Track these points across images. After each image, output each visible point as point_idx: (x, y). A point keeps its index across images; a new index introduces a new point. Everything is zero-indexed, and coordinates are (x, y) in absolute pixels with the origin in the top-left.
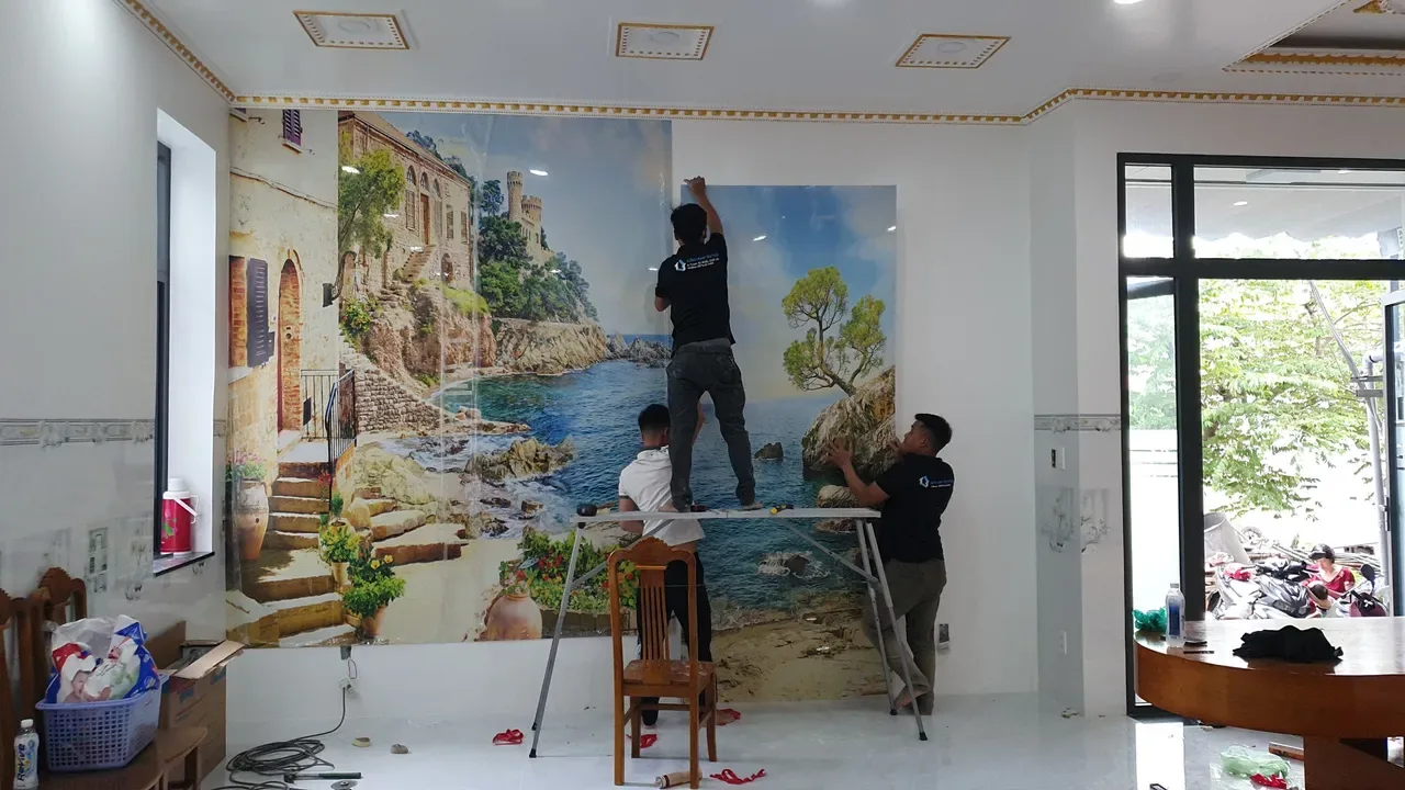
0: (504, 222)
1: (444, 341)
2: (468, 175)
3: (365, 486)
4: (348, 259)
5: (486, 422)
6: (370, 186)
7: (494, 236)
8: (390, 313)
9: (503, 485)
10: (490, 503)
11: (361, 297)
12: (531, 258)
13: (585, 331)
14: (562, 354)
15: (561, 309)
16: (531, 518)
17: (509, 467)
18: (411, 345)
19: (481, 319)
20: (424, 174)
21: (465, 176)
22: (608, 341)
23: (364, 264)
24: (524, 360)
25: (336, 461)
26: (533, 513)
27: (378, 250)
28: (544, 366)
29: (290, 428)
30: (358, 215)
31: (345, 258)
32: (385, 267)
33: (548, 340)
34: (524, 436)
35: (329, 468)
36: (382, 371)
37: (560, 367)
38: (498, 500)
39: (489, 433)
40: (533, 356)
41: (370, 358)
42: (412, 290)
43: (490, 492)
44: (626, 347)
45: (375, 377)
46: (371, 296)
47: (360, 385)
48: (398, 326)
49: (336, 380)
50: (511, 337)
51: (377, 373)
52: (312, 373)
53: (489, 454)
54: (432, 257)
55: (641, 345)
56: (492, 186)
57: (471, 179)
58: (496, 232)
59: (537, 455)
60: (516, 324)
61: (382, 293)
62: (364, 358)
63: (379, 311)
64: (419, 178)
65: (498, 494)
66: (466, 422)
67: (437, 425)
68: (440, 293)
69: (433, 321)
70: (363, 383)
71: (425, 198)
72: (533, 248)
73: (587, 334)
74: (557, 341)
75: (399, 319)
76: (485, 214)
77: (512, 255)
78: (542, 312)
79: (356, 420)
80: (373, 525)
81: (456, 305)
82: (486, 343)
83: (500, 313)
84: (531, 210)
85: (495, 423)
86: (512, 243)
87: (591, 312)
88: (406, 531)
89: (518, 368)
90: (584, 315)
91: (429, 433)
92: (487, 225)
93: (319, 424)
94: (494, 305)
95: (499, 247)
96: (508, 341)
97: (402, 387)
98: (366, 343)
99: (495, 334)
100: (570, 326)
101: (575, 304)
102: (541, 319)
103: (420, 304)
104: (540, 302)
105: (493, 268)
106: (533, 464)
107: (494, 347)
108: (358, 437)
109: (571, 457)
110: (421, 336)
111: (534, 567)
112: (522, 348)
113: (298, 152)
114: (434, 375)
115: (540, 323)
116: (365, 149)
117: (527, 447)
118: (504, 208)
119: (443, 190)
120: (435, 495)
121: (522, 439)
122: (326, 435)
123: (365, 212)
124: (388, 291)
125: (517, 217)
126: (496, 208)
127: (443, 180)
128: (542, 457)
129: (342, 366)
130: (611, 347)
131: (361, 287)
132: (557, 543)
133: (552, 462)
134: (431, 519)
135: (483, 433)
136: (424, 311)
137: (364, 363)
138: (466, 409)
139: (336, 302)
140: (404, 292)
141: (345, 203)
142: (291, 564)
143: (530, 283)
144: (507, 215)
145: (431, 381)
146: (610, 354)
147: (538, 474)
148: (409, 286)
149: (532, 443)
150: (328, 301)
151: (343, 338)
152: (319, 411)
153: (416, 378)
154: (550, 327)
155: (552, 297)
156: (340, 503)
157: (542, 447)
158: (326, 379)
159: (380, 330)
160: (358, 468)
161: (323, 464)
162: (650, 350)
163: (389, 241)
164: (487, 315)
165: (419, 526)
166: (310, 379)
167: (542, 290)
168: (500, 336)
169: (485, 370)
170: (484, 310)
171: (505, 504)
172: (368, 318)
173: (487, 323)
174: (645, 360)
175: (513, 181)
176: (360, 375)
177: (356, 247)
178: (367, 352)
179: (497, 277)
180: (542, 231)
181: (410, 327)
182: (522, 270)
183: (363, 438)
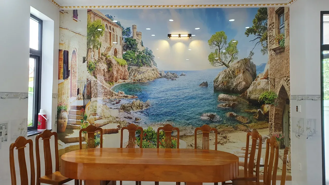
0: (131, 39)
1: (115, 73)
2: (122, 26)
3: (93, 112)
4: (90, 50)
5: (126, 95)
6: (95, 30)
7: (129, 43)
8: (100, 65)
9: (130, 113)
10: (127, 118)
11: (93, 60)
12: (139, 49)
13: (153, 70)
14: (147, 76)
15: (147, 63)
16: (138, 122)
17: (132, 108)
18: (106, 74)
19: (125, 66)
20: (110, 26)
21: (121, 27)
22: (160, 72)
23: (94, 51)
24: (136, 78)
25: (85, 105)
26: (138, 121)
27: (97, 48)
28: (142, 80)
29: (74, 96)
30: (92, 38)
31: (89, 49)
32: (99, 52)
33: (143, 72)
34: (136, 99)
35: (84, 107)
36: (98, 81)
37: (146, 80)
38: (129, 117)
39: (127, 98)
40: (139, 77)
41: (95, 77)
42: (106, 59)
43: (126, 115)
44: (165, 74)
45: (96, 82)
46: (95, 60)
47: (92, 85)
48: (102, 68)
49: (86, 83)
50: (133, 71)
51: (97, 81)
52: (80, 81)
53: (127, 104)
54: (112, 49)
55: (169, 74)
56: (128, 29)
57: (123, 27)
58: (130, 42)
59: (140, 105)
60: (134, 68)
61: (98, 59)
62: (93, 77)
63: (97, 64)
64: (109, 27)
65: (129, 115)
66: (121, 95)
67: (112, 96)
68: (113, 59)
69: (112, 67)
70: (93, 84)
71: (110, 33)
72: (139, 46)
73: (154, 71)
74: (146, 73)
75: (103, 66)
76: (126, 37)
77: (134, 48)
78: (142, 64)
79: (91, 94)
80: (95, 123)
81: (118, 63)
82: (126, 73)
83: (130, 65)
84: (139, 36)
85: (128, 96)
86: (134, 45)
87: (155, 64)
88: (104, 125)
89: (135, 80)
90: (153, 65)
91: (110, 98)
92: (127, 40)
93: (81, 95)
94: (128, 62)
95: (130, 46)
96: (132, 73)
97: (103, 85)
98: (94, 73)
99: (129, 71)
100: (149, 68)
101: (150, 62)
102: (141, 66)
103: (108, 62)
104: (141, 62)
105: (128, 52)
106: (138, 107)
107: (128, 74)
108: (91, 99)
109: (149, 105)
110: (109, 71)
111: (138, 136)
112: (136, 74)
113: (77, 21)
114: (112, 82)
115: (141, 68)
116: (94, 20)
117: (137, 102)
118: (131, 35)
119: (115, 31)
120: (112, 115)
121: (136, 100)
122: (83, 98)
123: (94, 37)
124: (100, 59)
125: (135, 38)
126: (129, 35)
127: (115, 28)
128: (141, 105)
129: (87, 79)
130: (161, 75)
131: (93, 58)
132: (145, 130)
133: (144, 107)
134: (110, 122)
135: (125, 98)
136: (109, 64)
137: (94, 78)
138: (120, 91)
139: (86, 62)
140: (104, 59)
141: (89, 35)
142: (73, 133)
143: (138, 56)
144: (132, 37)
145: (111, 84)
146: (160, 76)
147: (140, 110)
148: (106, 57)
149: (138, 101)
150: (84, 61)
151: (88, 72)
152: (81, 92)
153: (107, 83)
154: (143, 69)
155: (144, 60)
156: (86, 117)
157: (141, 102)
158: (83, 83)
159: (98, 69)
160: (91, 107)
161: (82, 106)
162: (172, 75)
163: (100, 45)
164: (126, 65)
165: (107, 124)
166: (79, 83)
167: (142, 58)
168: (130, 71)
169: (126, 81)
170: (126, 64)
171: (131, 118)
172: (94, 66)
173: (126, 68)
174: (170, 78)
175: (134, 27)
176: (92, 82)
177: (92, 47)
178: (94, 76)
179: (129, 54)
180: (142, 41)
181: (106, 69)
182: (136, 52)
183: (93, 99)
